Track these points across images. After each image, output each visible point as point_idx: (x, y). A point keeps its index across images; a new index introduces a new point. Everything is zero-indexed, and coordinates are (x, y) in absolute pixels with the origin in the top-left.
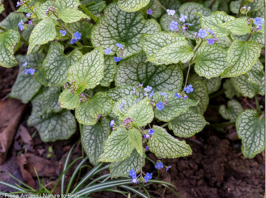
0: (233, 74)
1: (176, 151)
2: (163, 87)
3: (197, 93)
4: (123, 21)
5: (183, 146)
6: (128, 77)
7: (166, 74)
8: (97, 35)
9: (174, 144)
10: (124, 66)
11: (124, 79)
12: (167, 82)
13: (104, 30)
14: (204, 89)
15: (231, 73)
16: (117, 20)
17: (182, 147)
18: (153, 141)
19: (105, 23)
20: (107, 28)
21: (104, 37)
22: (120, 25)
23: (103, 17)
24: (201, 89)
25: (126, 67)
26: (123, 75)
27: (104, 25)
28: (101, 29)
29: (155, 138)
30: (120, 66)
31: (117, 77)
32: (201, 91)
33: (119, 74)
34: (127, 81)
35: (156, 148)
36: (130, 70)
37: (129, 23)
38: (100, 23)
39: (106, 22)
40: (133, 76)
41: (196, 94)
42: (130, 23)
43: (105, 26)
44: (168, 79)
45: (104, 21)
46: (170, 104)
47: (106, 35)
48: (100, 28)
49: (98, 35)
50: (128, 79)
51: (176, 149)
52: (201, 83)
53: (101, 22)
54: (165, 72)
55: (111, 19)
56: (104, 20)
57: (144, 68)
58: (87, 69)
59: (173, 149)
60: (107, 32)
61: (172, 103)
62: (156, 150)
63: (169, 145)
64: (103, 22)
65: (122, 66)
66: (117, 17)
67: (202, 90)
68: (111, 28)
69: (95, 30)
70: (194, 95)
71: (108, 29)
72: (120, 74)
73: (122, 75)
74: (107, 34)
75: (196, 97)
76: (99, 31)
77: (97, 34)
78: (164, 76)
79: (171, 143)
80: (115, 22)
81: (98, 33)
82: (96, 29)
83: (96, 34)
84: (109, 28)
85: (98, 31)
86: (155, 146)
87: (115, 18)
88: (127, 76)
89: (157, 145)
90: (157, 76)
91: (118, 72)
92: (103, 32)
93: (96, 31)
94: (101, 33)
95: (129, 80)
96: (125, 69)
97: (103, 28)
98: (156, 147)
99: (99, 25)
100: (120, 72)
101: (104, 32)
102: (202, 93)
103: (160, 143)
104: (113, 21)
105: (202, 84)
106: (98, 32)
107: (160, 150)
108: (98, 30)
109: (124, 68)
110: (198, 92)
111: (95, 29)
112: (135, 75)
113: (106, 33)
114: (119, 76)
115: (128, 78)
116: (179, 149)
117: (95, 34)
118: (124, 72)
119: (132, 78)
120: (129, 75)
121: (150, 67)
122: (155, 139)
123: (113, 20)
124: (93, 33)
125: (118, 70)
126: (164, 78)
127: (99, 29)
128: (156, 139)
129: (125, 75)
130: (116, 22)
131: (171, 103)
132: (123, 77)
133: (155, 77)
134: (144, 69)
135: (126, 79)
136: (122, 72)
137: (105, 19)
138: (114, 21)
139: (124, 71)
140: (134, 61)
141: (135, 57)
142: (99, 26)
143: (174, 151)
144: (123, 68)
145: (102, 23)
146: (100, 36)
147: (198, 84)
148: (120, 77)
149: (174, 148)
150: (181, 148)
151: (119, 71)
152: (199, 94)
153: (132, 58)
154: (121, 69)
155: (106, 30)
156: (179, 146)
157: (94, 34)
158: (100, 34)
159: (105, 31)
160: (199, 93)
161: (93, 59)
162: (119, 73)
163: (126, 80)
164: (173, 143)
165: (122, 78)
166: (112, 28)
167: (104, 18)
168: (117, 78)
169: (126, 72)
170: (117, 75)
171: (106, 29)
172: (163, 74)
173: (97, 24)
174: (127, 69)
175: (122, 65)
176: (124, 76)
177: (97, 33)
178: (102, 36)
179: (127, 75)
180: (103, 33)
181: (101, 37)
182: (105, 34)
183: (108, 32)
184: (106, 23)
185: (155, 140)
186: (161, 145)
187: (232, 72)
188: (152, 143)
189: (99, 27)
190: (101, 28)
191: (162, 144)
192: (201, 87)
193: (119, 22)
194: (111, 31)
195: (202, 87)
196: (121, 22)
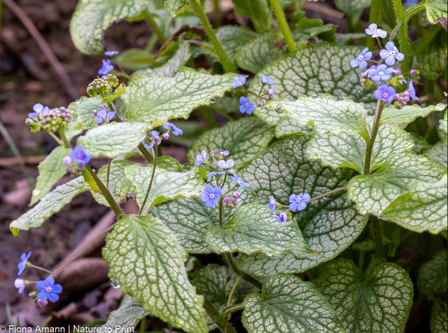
0: (413, 221)
1: (162, 296)
2: (320, 243)
3: (382, 299)
4: (350, 85)
5: (186, 302)
6: (270, 185)
7: (342, 218)
8: (274, 77)
9: (168, 281)
10: (274, 157)
11: (259, 183)
12: (333, 235)
13: (296, 77)
14: (401, 299)
15: (409, 216)
16: (341, 79)
17: (184, 304)
18: (121, 237)
19: (307, 65)
20: (305, 77)
21: (286, 90)
22: (340, 91)
23: (309, 49)
24: (395, 295)
25: (276, 162)
26: (261, 175)
27: (303, 67)
28: (291, 71)
29: (129, 233)
30: (266, 153)
31: (246, 171)
32: (391, 299)
33: (254, 168)
34: (261, 192)
35: (118, 256)
36: (281, 172)
37: (357, 94)
38: (295, 57)
39: (311, 66)
40: (281, 190)
41: (377, 299)
42: (360, 94)
43: (304, 71)
44: (338, 229)
45: (307, 60)
46: (260, 234)
47: (294, 89)
48: (292, 68)
49: (277, 79)
50: (265, 189)
51: (164, 294)
52: (401, 280)
53: (299, 57)
54: (342, 213)
55: (330, 70)
56: (309, 58)
57: (310, 183)
58: (175, 94)
59: (154, 287)
60: (301, 86)
61: (267, 234)
62: (115, 259)
63: (151, 271)
64: (305, 61)
65: (271, 155)
66: (344, 73)
67: (397, 298)
68: (316, 86)
69: (278, 67)
70: (373, 298)
71: (307, 81)
72: (258, 169)
73: (259, 174)
74: (297, 90)
75: (374, 304)
76: (284, 73)
77: (276, 77)
78: (335, 220)
79: (161, 272)
80: (333, 79)
81: (280, 74)
82: (280, 66)
83: (274, 75)
84: (311, 81)
85: (282, 71)
86: (118, 249)
87: (340, 74)
88: (267, 182)
89: (123, 250)
90: (324, 215)
91: (256, 163)
92: (290, 80)
93: (279, 69)
94: (287, 79)
95: (267, 192)
96: (273, 165)
97: (297, 74)
98: (119, 253)
99: (291, 61)
100: (260, 166)
101: (294, 81)
102: (393, 304)
103: (133, 252)
104: (330, 76)
105: (402, 284)
106: (282, 74)
107: (123, 265)
108: (283, 69)
109: (273, 163)
110: (383, 296)
111: (279, 63)
112: (286, 189)
113: (298, 87)
114: (252, 172)
115: (268, 186)
116: (172, 300)
117: (272, 74)
118: (266, 169)
119: (276, 193)
120: (274, 182)
121: (321, 186)
122: (126, 235)
123: (332, 74)
124: (269, 69)
125: (258, 159)
126: (334, 223)
127: (287, 70)
128: (130, 237)
129: (267, 177)
130: (336, 82)
131: (264, 233)
132: (258, 178)
133: (321, 216)
134: (309, 185)
135: (264, 186)
136: (262, 167)
137: (311, 57)
138: (333, 77)
139: (269, 167)
140: (292, 150)
141: (298, 142)
142: (291, 63)
143: (157, 293)
144: (270, 160)
145: (299, 61)
146: (279, 82)
147: (393, 277)
148: (254, 175)
149: (160, 286)
150: (178, 301)
151: (258, 163)
152: (385, 303)
153: (292, 142)
154: (265, 160)
155: (302, 81)
156: (177, 293)
157: (270, 72)
158: (282, 80)
159: (297, 82)
160: (386, 300)
161: (205, 85)
162: (256, 165)
163: (261, 189)
164: (165, 276)
165: (256, 179)
166: (319, 86)
167: (311, 54)
168: (246, 173)
169: (271, 173)
170: (250, 166)
171: (302, 78)
172: (336, 216)
173: (290, 56)
174: (277, 167)
175: (271, 153)
176: (262, 178)
177: (277, 74)
178: (284, 86)
179: (270, 181)
180: (291, 83)
181: (281, 86)
182: (294, 87)
183: (302, 88)
184: (309, 68)
185: (126, 238)
186: (133, 256)
187: (414, 216)
188: (114, 239)
189: (290, 65)
190: (294, 70)
191: (135, 256)
192: (396, 289)
193: (340, 84)
194: (311, 90)
195: (398, 289)
196: (345, 86)
